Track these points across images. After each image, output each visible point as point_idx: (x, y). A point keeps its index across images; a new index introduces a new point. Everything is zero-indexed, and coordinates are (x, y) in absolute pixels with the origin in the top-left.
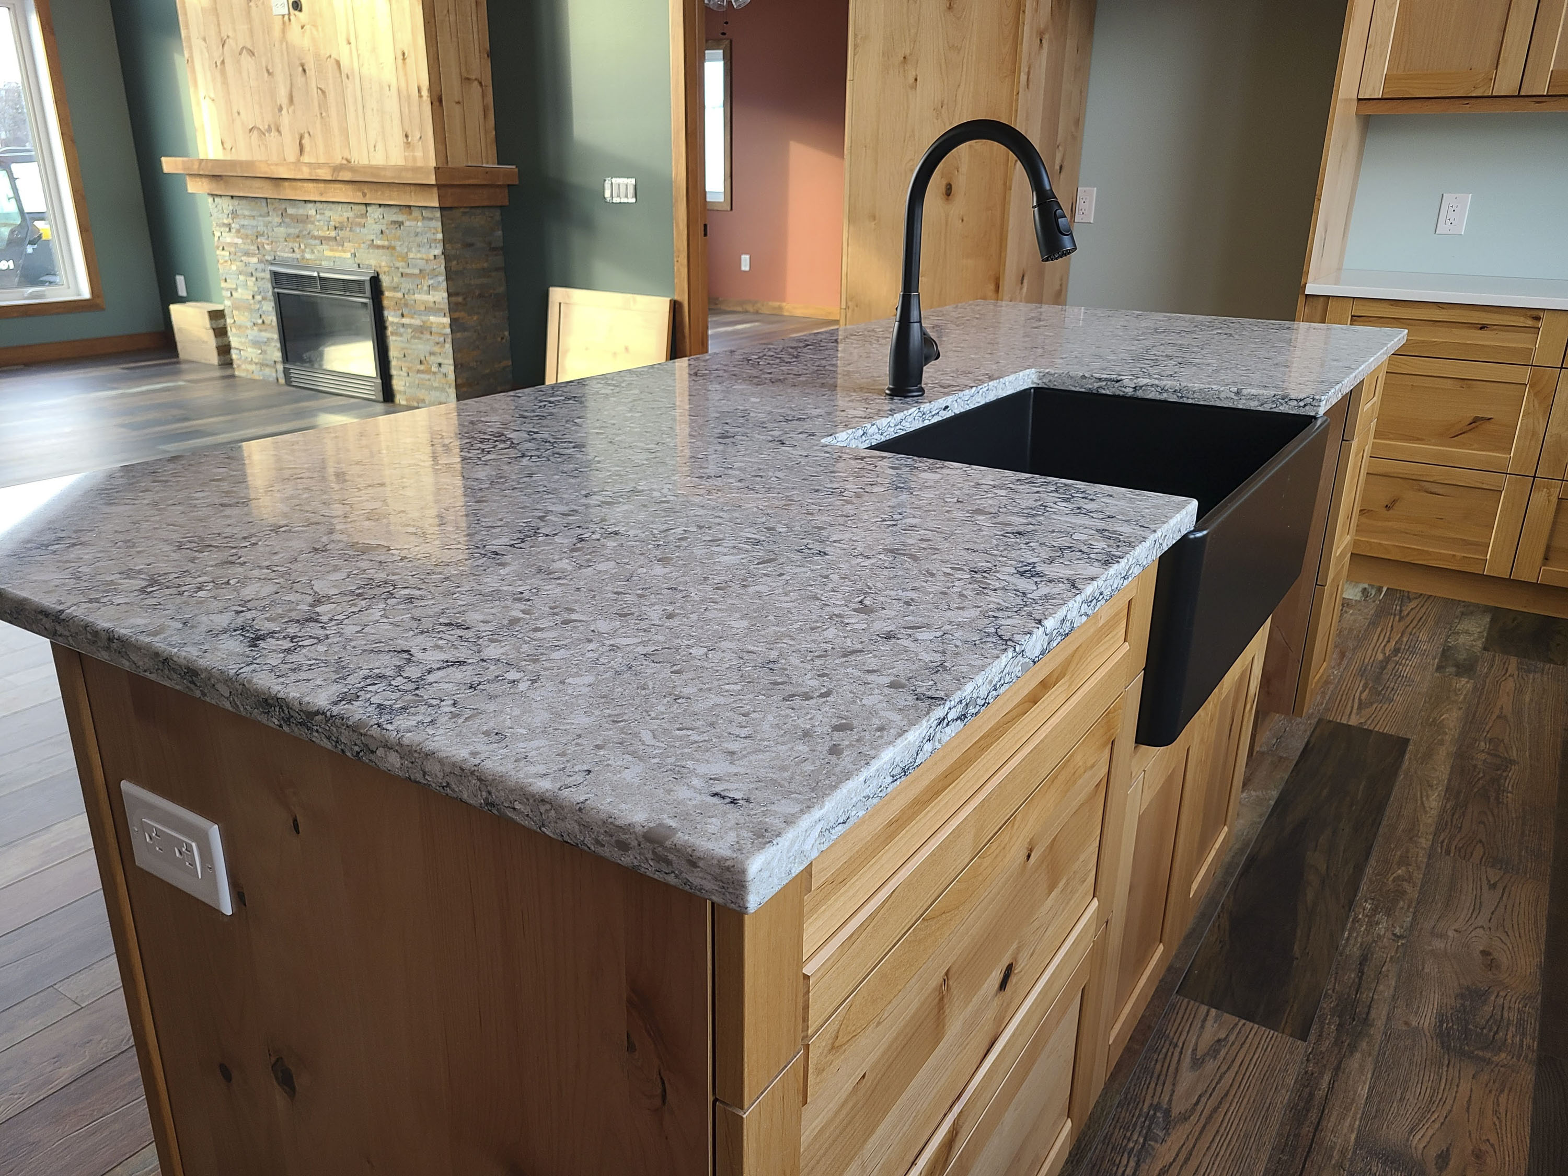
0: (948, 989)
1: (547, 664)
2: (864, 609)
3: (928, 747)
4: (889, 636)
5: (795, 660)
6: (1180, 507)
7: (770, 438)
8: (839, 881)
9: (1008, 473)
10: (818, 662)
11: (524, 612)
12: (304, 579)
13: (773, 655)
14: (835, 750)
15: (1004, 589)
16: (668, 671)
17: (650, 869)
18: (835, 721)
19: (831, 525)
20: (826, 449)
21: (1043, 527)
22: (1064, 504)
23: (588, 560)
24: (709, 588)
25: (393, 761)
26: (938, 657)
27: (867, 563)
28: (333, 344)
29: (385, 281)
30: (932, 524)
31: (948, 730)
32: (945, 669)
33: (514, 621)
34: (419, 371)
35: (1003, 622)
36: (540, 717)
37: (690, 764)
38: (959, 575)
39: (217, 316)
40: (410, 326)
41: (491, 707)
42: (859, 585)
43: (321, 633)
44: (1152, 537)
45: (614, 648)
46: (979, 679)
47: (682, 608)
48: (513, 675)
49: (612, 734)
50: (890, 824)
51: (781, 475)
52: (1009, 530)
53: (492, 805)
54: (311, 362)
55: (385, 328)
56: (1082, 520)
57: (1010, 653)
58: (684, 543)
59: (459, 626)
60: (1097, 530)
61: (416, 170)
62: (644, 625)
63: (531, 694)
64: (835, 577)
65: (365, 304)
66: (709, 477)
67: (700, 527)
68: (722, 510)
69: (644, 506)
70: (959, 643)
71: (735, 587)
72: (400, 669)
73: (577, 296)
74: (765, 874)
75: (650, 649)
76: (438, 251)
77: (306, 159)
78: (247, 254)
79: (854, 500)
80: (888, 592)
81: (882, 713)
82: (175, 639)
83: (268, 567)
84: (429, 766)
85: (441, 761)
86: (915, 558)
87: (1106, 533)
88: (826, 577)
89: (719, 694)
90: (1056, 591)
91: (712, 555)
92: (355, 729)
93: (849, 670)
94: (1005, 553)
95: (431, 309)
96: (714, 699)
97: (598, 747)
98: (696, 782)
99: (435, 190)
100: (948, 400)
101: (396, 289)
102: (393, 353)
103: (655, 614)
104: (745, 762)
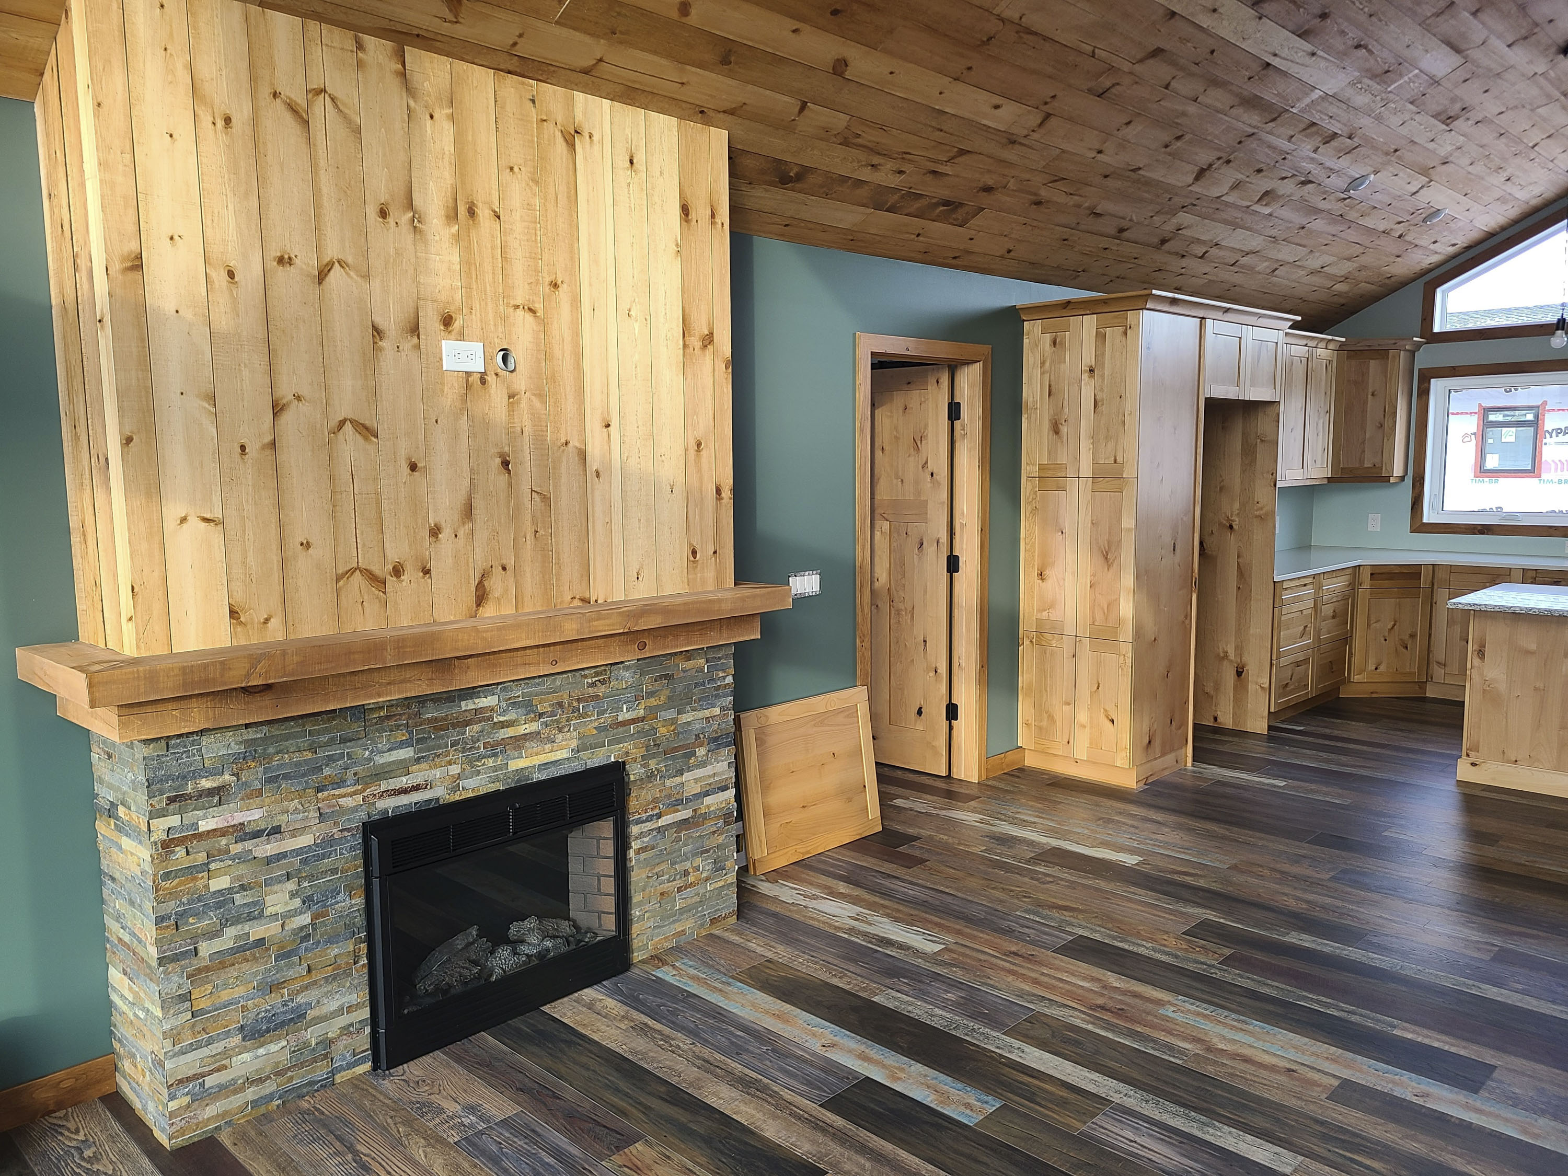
73: (775, 714)
77: (492, 612)
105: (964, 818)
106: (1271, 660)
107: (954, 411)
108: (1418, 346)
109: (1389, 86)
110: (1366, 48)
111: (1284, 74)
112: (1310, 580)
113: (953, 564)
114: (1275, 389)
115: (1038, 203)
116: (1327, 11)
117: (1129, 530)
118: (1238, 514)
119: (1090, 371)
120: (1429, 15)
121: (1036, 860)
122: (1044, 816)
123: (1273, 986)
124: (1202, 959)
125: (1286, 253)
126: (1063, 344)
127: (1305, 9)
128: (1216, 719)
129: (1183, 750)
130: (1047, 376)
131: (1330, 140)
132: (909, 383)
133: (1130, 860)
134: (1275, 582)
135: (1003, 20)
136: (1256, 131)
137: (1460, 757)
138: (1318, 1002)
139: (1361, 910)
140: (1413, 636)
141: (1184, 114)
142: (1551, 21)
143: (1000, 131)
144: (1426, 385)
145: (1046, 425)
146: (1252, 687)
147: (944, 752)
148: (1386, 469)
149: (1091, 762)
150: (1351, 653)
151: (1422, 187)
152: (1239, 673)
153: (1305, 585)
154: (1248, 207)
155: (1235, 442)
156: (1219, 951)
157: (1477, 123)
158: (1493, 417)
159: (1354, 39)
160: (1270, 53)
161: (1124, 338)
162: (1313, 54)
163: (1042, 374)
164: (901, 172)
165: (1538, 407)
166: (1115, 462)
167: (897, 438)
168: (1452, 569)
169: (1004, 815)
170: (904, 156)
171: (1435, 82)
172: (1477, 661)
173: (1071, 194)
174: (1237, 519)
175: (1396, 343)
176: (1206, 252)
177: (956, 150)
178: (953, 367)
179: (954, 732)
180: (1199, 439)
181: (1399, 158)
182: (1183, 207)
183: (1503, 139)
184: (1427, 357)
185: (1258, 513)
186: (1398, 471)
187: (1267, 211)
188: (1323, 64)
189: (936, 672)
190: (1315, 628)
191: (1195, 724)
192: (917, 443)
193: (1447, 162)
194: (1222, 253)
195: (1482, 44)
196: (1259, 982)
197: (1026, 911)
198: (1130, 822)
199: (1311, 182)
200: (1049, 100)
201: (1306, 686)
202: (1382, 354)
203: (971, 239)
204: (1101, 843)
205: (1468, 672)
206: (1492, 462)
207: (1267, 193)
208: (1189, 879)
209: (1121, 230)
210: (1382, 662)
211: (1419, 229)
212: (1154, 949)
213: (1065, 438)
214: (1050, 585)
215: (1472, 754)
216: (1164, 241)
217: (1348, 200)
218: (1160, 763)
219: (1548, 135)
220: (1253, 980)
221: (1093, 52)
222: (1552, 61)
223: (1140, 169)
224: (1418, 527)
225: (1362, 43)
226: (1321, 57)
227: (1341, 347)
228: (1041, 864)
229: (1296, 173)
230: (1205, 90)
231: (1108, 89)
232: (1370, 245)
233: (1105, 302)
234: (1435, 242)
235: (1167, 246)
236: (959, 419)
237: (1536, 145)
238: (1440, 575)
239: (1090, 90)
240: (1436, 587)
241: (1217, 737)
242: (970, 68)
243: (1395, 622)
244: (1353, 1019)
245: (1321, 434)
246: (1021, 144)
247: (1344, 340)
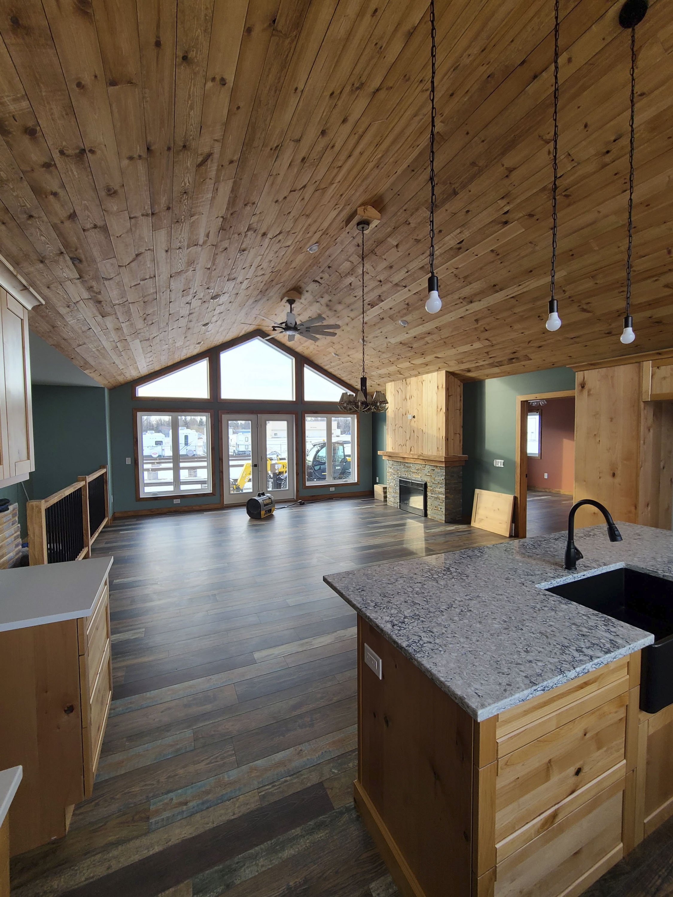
0: (551, 765)
1: (448, 648)
2: (527, 651)
3: (531, 696)
4: (530, 662)
5: (504, 662)
6: (646, 636)
7: (520, 582)
8: (507, 722)
9: (591, 610)
10: (509, 665)
11: (446, 631)
12: (403, 610)
13: (499, 659)
14: (505, 690)
15: (569, 655)
16: (473, 657)
17: (460, 704)
18: (508, 683)
19: (528, 620)
20: (536, 589)
21: (592, 634)
22: (604, 627)
23: (462, 618)
24: (489, 635)
25: (416, 663)
26: (541, 671)
27: (533, 636)
28: (413, 496)
29: (428, 484)
30: (557, 626)
31: (538, 692)
32: (541, 676)
33: (443, 633)
34: (435, 509)
35: (563, 665)
36: (444, 662)
37: (472, 683)
38: (558, 646)
39: (385, 488)
40: (434, 497)
41: (435, 656)
42: (528, 643)
43: (405, 627)
44: (628, 647)
45: (463, 647)
46: (549, 681)
47: (481, 639)
48: (440, 649)
49: (458, 671)
50: (525, 711)
51: (519, 597)
52: (581, 633)
53: (433, 679)
54: (406, 504)
55: (427, 497)
56: (607, 635)
57: (561, 676)
58: (486, 618)
59: (432, 632)
60: (610, 640)
61: (440, 457)
62: (471, 642)
63: (443, 655)
64: (522, 639)
65: (422, 490)
66: (499, 595)
67: (492, 613)
68: (499, 608)
69: (480, 602)
70: (548, 669)
71: (496, 635)
72: (419, 641)
73: (484, 492)
74: (482, 715)
75: (470, 650)
76: (443, 478)
77: (411, 453)
78: (394, 474)
79: (537, 612)
80: (535, 647)
81: (520, 684)
82: (380, 621)
83: (396, 605)
84: (422, 667)
85: (424, 667)
86: (547, 637)
87: (613, 642)
88: (520, 638)
89: (484, 667)
90: (585, 659)
91: (492, 623)
92: (410, 654)
93: (516, 669)
94: (575, 642)
95: (440, 493)
96: (482, 668)
97: (455, 673)
98: (472, 689)
99: (444, 463)
100: (585, 573)
101: (431, 487)
102: (429, 504)
103: (474, 639)
104: (484, 687)
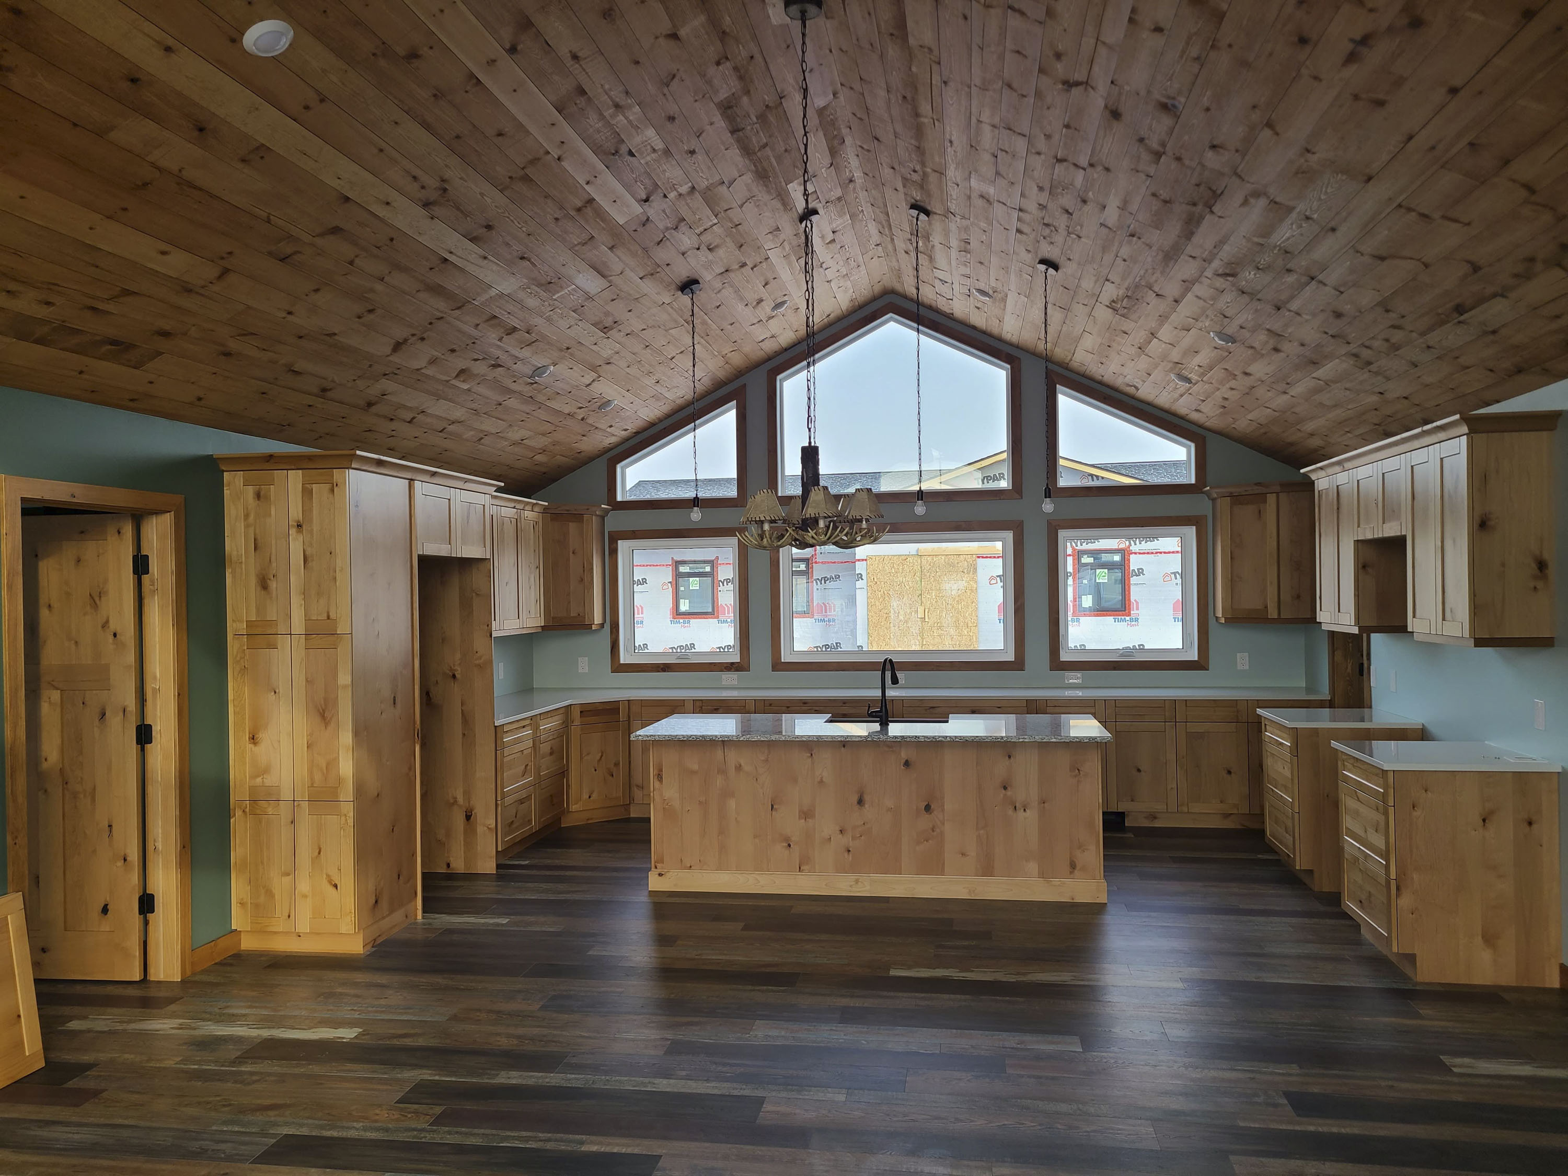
105: (158, 1027)
106: (496, 800)
107: (141, 565)
108: (606, 512)
109: (554, 295)
110: (529, 261)
111: (461, 270)
112: (528, 722)
113: (144, 735)
114: (485, 547)
115: (228, 354)
116: (490, 224)
117: (345, 687)
118: (460, 664)
119: (298, 526)
120: (576, 243)
121: (241, 1060)
122: (257, 1005)
123: (478, 1134)
124: (413, 1125)
125: (489, 425)
126: (267, 498)
127: (471, 218)
128: (448, 865)
129: (413, 903)
130: (251, 530)
131: (512, 332)
132: (82, 532)
133: (348, 1034)
134: (496, 727)
135: (159, 169)
136: (445, 316)
137: (650, 869)
138: (519, 1139)
139: (564, 1033)
140: (617, 764)
141: (372, 290)
142: (668, 265)
143: (171, 277)
144: (615, 545)
145: (253, 581)
146: (480, 829)
147: (137, 952)
148: (588, 618)
149: (315, 933)
150: (568, 786)
151: (594, 381)
152: (468, 817)
153: (524, 727)
154: (448, 381)
155: (452, 596)
156: (431, 1112)
157: (627, 335)
158: (684, 569)
159: (518, 251)
160: (446, 250)
161: (331, 496)
162: (485, 258)
163: (247, 526)
164: (48, 303)
165: (713, 561)
166: (328, 618)
167: (68, 594)
168: (643, 703)
169: (210, 1013)
170: (52, 287)
171: (590, 298)
172: (657, 784)
173: (264, 350)
174: (459, 669)
175: (588, 509)
176: (414, 418)
177: (119, 289)
178: (138, 517)
179: (151, 927)
180: (414, 593)
181: (571, 355)
182: (385, 375)
183: (648, 350)
184: (615, 522)
185: (477, 662)
186: (598, 619)
187: (465, 386)
188: (495, 268)
189: (125, 860)
190: (534, 765)
191: (423, 874)
192: (95, 599)
193: (610, 363)
194: (429, 420)
195: (621, 274)
196: (466, 1134)
197: (225, 1123)
198: (352, 992)
199: (500, 366)
200: (225, 255)
201: (530, 821)
202: (578, 518)
203: (151, 383)
204: (319, 1022)
205: (652, 794)
206: (684, 606)
207: (462, 371)
208: (408, 1042)
209: (324, 390)
210: (594, 791)
211: (596, 415)
212: (365, 1129)
213: (274, 593)
214: (263, 751)
215: (659, 865)
216: (370, 404)
217: (535, 385)
218: (386, 923)
219: (680, 351)
220: (461, 1133)
221: (268, 217)
222: (674, 295)
223: (335, 334)
224: (619, 668)
225: (525, 256)
226: (491, 261)
227: (545, 510)
228: (247, 1063)
229: (486, 356)
230: (390, 272)
231: (290, 256)
232: (560, 424)
233: (310, 458)
234: (611, 426)
235: (374, 409)
236: (148, 573)
237: (673, 358)
238: (634, 709)
239: (270, 254)
240: (631, 719)
241: (449, 883)
242: (125, 209)
243: (602, 753)
244: (548, 1147)
245: (533, 587)
246: (197, 293)
247: (547, 504)
